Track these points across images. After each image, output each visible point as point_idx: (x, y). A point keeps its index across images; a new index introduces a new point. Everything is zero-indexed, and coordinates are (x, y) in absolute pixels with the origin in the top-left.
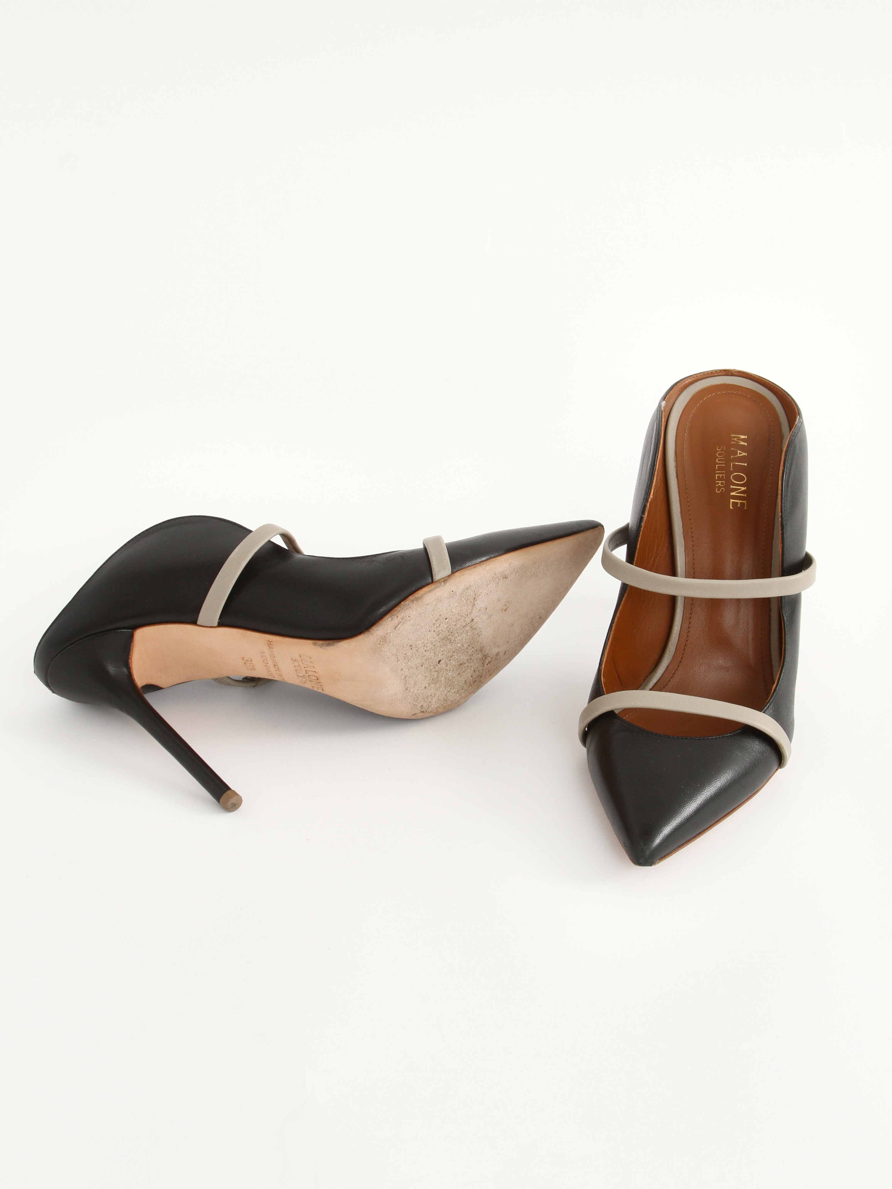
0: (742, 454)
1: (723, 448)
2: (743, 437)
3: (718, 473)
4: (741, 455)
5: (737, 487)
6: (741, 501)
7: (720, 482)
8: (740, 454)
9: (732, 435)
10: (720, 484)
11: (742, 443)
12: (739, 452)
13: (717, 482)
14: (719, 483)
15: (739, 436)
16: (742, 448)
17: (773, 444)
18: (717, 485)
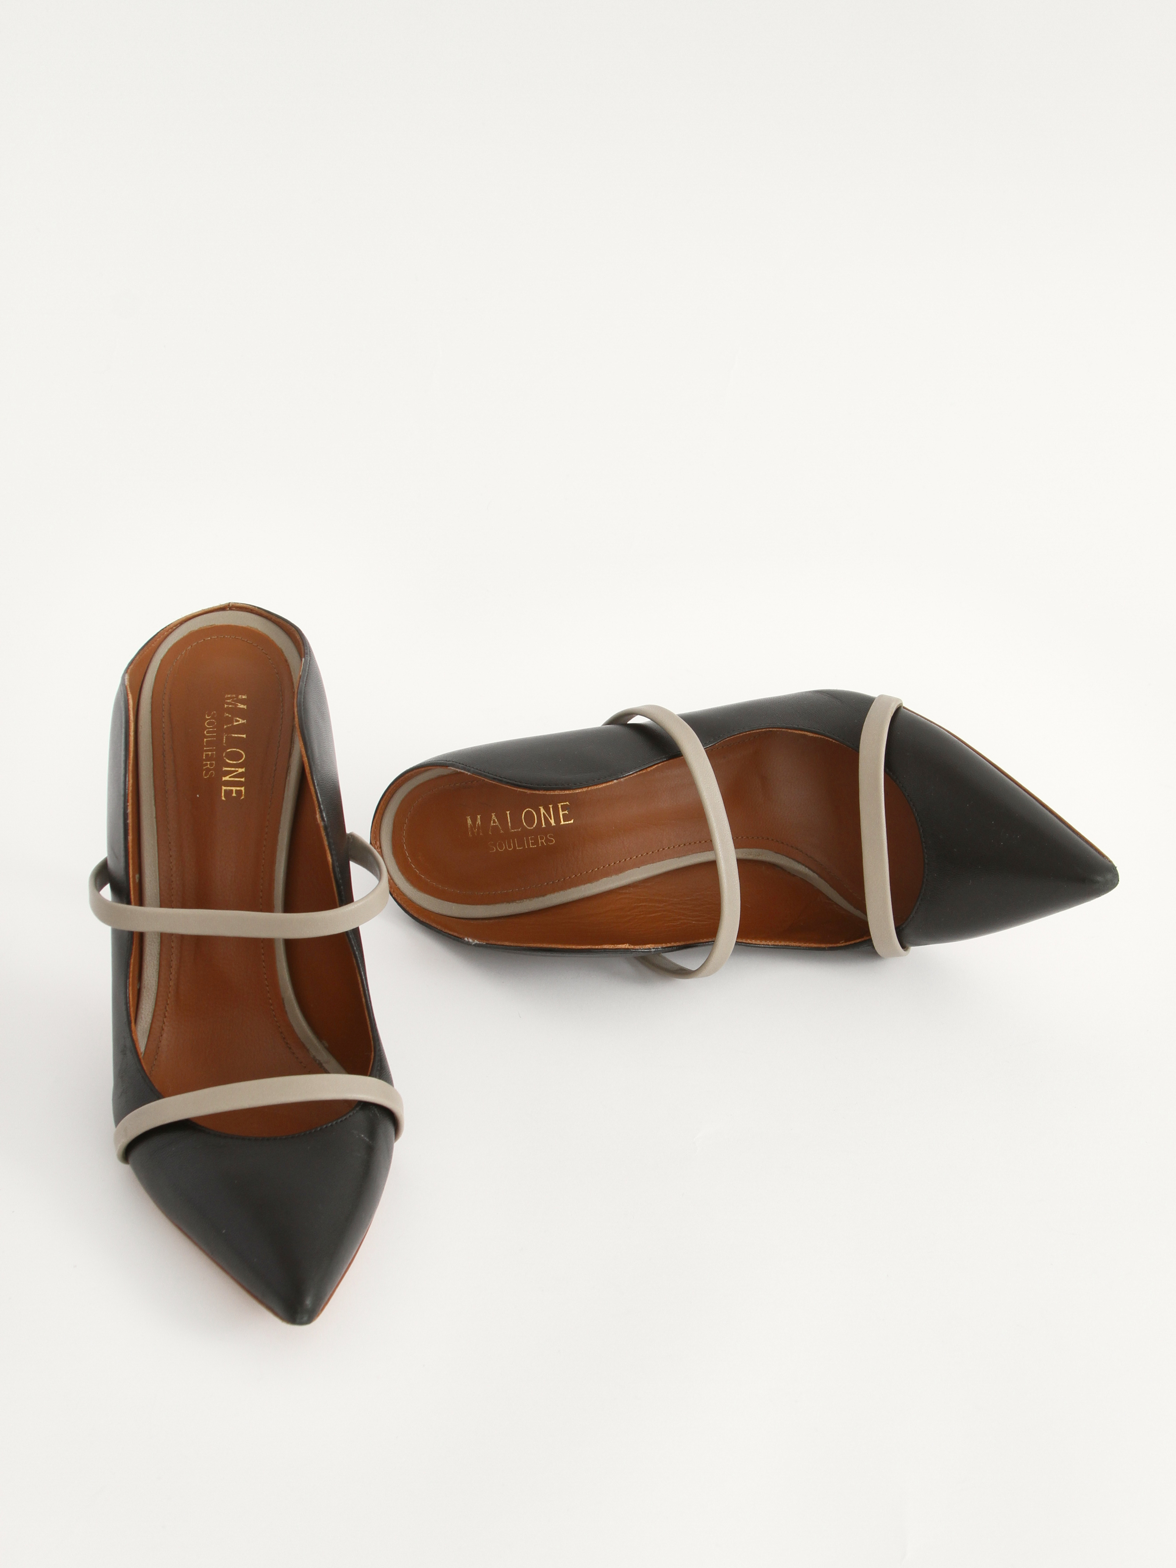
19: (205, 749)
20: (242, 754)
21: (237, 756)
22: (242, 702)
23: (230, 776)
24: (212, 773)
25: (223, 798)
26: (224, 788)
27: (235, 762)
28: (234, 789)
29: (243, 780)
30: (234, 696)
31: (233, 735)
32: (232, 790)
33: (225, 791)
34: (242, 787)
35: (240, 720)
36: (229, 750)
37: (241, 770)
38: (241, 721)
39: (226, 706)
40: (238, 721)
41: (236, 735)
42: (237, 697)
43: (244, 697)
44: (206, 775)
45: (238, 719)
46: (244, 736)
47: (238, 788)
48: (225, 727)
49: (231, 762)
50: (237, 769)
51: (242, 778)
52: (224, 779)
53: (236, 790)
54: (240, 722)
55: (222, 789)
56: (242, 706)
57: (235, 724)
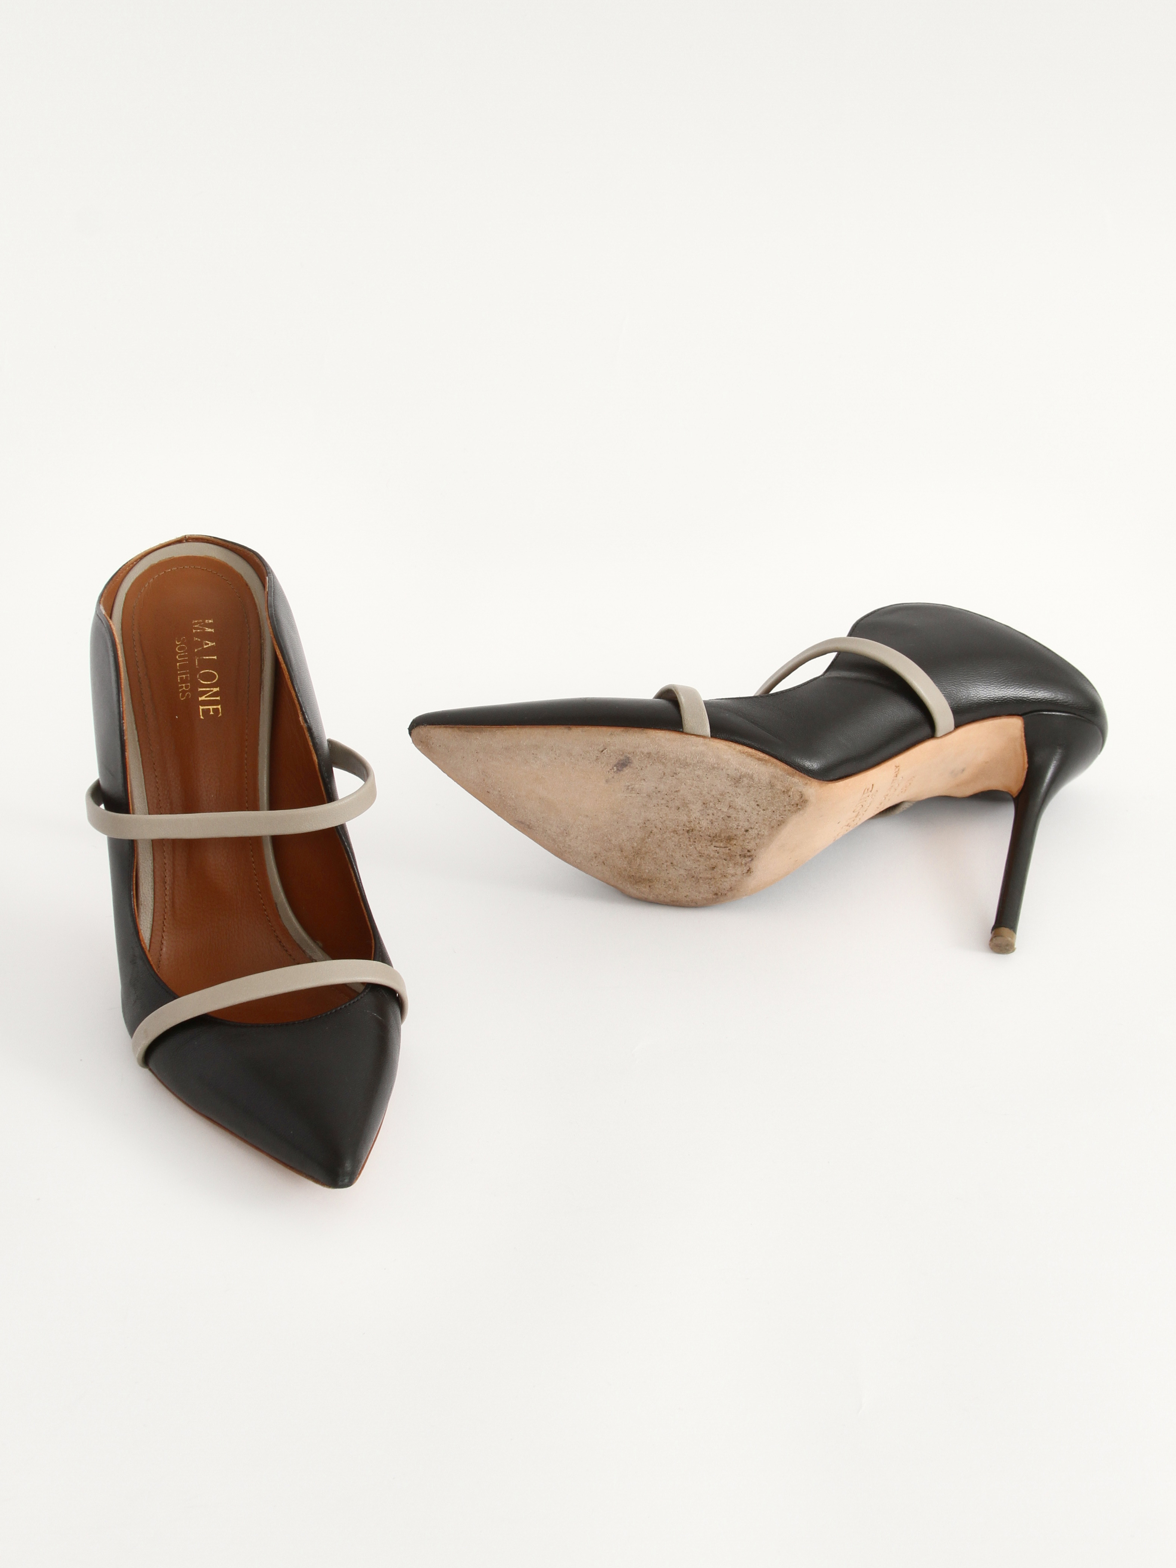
19: (179, 672)
20: (215, 674)
21: (210, 677)
22: (210, 626)
23: (206, 695)
24: (188, 695)
25: (202, 717)
27: (209, 683)
28: (211, 707)
29: (218, 698)
30: (201, 621)
31: (205, 658)
32: (209, 709)
33: (202, 710)
34: (218, 705)
37: (215, 690)
38: (210, 644)
39: (194, 631)
40: (207, 644)
41: (207, 658)
42: (204, 622)
43: (210, 621)
44: (182, 697)
45: (207, 642)
46: (215, 657)
47: (215, 707)
48: (196, 650)
50: (212, 689)
51: (218, 697)
52: (200, 699)
53: (213, 709)
54: (210, 645)
56: (210, 630)
57: (205, 647)
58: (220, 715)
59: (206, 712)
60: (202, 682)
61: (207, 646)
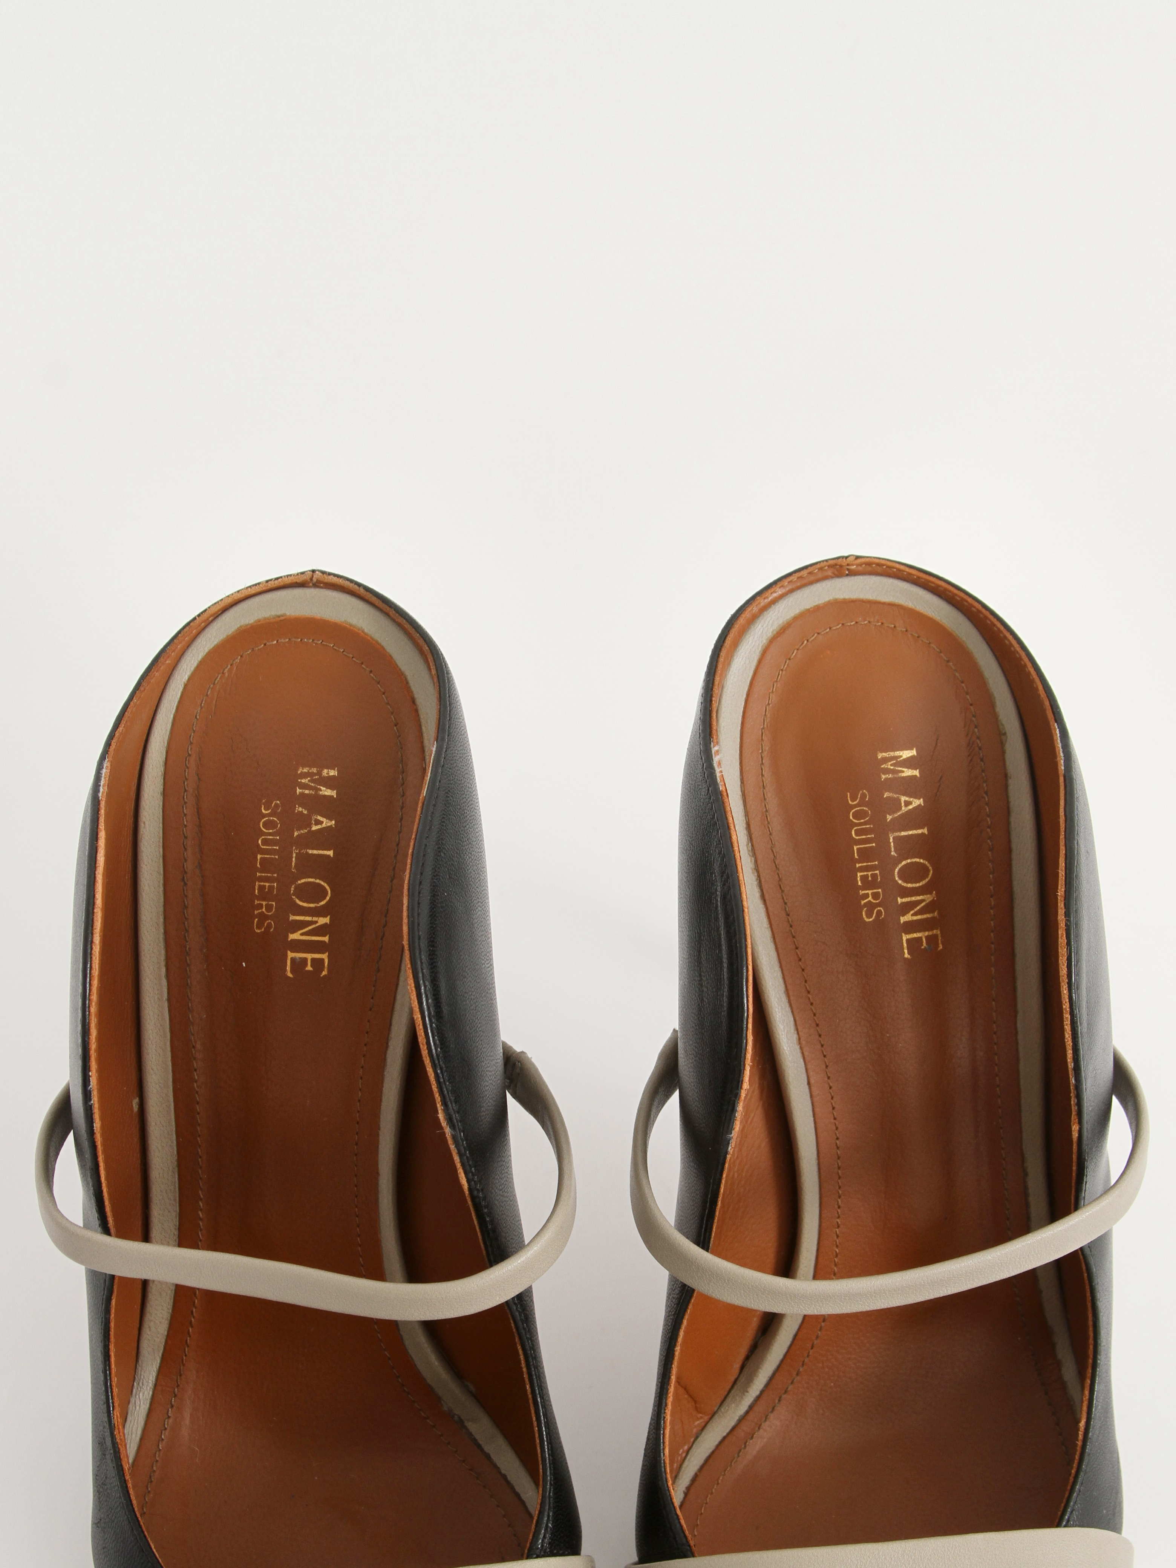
0: (910, 803)
1: (864, 796)
2: (906, 754)
3: (861, 869)
4: (910, 807)
5: (913, 899)
6: (927, 933)
7: (870, 892)
8: (907, 804)
9: (880, 756)
10: (870, 898)
11: (908, 772)
12: (903, 799)
13: (861, 892)
14: (867, 896)
15: (897, 753)
16: (909, 787)
17: (982, 760)
18: (863, 902)
25: (290, 975)
26: (290, 955)
27: (312, 905)
28: (309, 956)
29: (326, 939)
31: (310, 852)
32: (306, 960)
35: (324, 820)
36: (303, 881)
38: (326, 823)
39: (298, 791)
40: (318, 822)
41: (315, 852)
42: (319, 773)
44: (258, 928)
45: (319, 818)
48: (296, 834)
49: (305, 905)
50: (315, 919)
54: (324, 825)
55: (286, 956)
57: (314, 828)
58: (324, 973)
59: (299, 965)
60: (298, 901)
61: (319, 827)
